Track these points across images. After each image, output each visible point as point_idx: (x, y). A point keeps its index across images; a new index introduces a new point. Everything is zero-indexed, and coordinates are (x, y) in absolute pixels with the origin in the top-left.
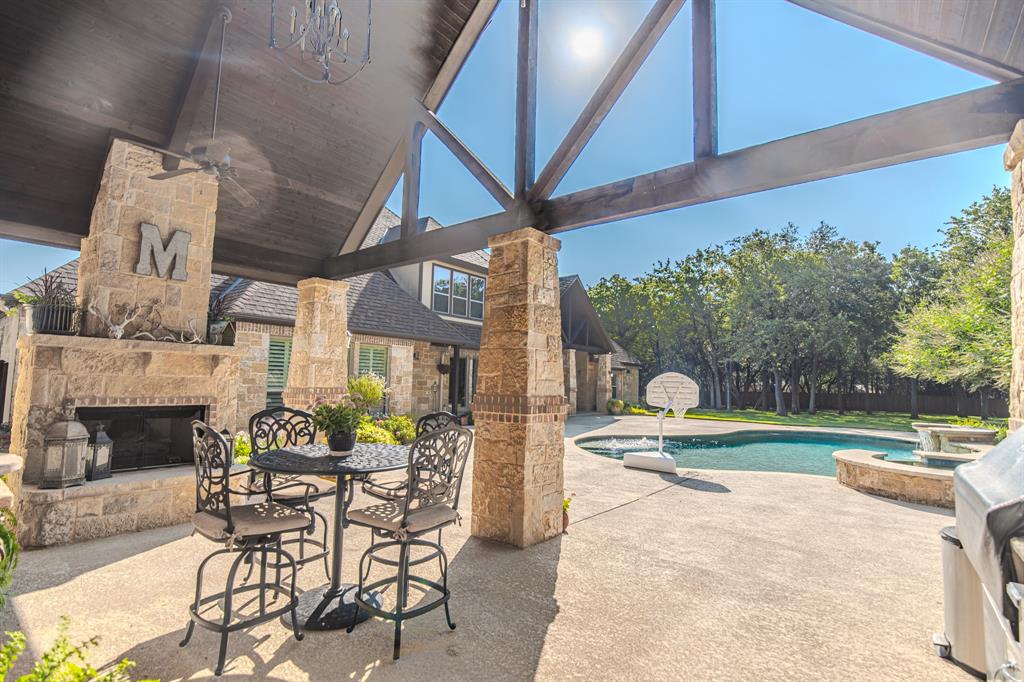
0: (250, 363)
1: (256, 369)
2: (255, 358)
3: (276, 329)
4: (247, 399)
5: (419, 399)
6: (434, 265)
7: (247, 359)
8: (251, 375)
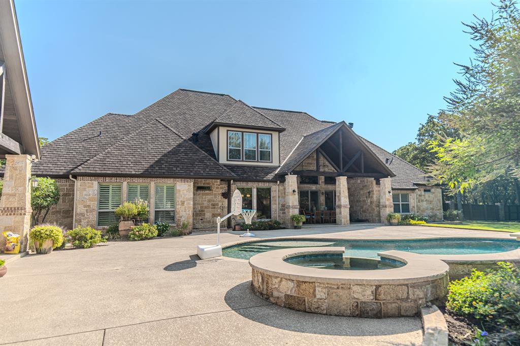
0: (87, 197)
1: (90, 200)
2: (90, 195)
3: (101, 179)
4: (86, 215)
5: (213, 214)
6: (228, 131)
7: (86, 195)
8: (88, 203)
